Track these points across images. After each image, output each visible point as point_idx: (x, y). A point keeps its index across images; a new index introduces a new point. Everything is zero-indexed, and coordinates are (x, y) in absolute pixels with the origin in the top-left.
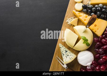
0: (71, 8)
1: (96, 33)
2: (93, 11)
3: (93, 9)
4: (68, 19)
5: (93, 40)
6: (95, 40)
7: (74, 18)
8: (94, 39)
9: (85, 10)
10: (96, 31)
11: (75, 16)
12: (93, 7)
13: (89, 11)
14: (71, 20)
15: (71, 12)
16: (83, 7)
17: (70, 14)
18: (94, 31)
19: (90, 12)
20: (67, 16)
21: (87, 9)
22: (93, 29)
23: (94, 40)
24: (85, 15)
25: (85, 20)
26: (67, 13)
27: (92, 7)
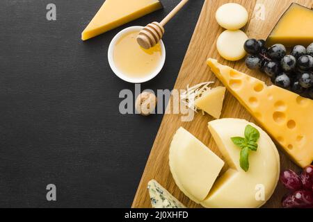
0: (201, 47)
1: (291, 152)
2: (286, 67)
3: (287, 59)
4: (188, 89)
5: (278, 179)
6: (286, 181)
7: (211, 86)
8: (282, 174)
9: (256, 60)
10: (290, 146)
11: (216, 80)
12: (284, 54)
13: (271, 64)
14: (198, 93)
15: (201, 62)
16: (247, 47)
17: (197, 69)
18: (283, 144)
19: (273, 68)
20: (187, 76)
21: (261, 58)
22: (280, 138)
23: (282, 180)
24: (254, 81)
25: (252, 99)
26: (186, 66)
27: (283, 52)
